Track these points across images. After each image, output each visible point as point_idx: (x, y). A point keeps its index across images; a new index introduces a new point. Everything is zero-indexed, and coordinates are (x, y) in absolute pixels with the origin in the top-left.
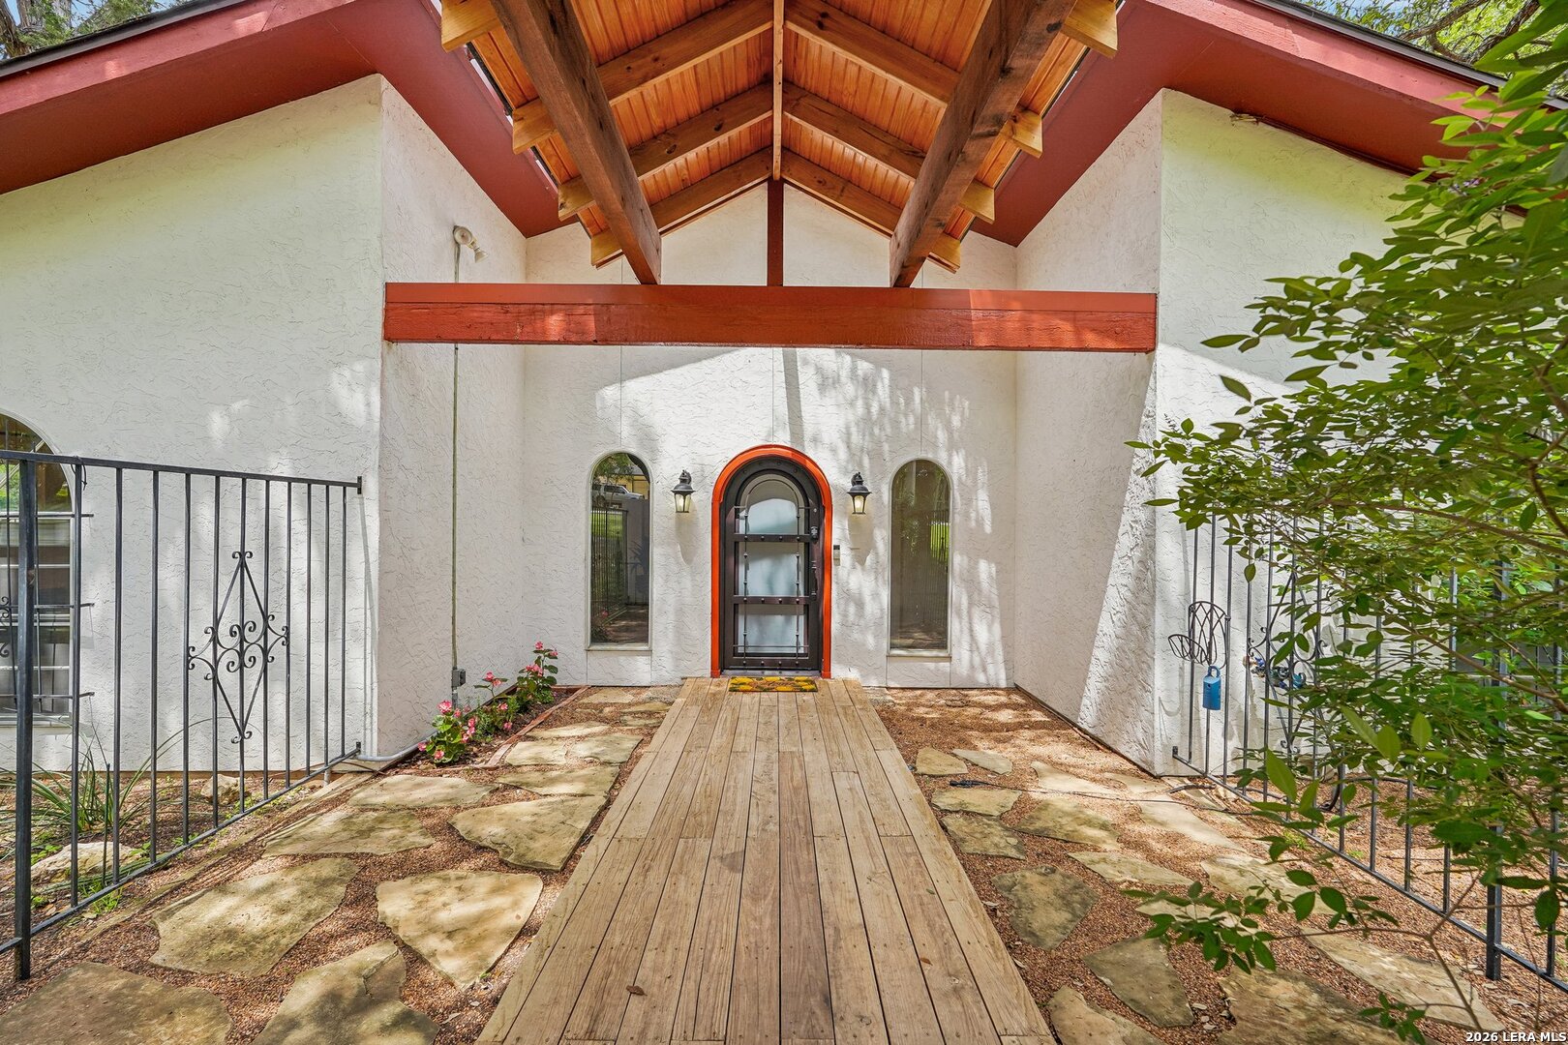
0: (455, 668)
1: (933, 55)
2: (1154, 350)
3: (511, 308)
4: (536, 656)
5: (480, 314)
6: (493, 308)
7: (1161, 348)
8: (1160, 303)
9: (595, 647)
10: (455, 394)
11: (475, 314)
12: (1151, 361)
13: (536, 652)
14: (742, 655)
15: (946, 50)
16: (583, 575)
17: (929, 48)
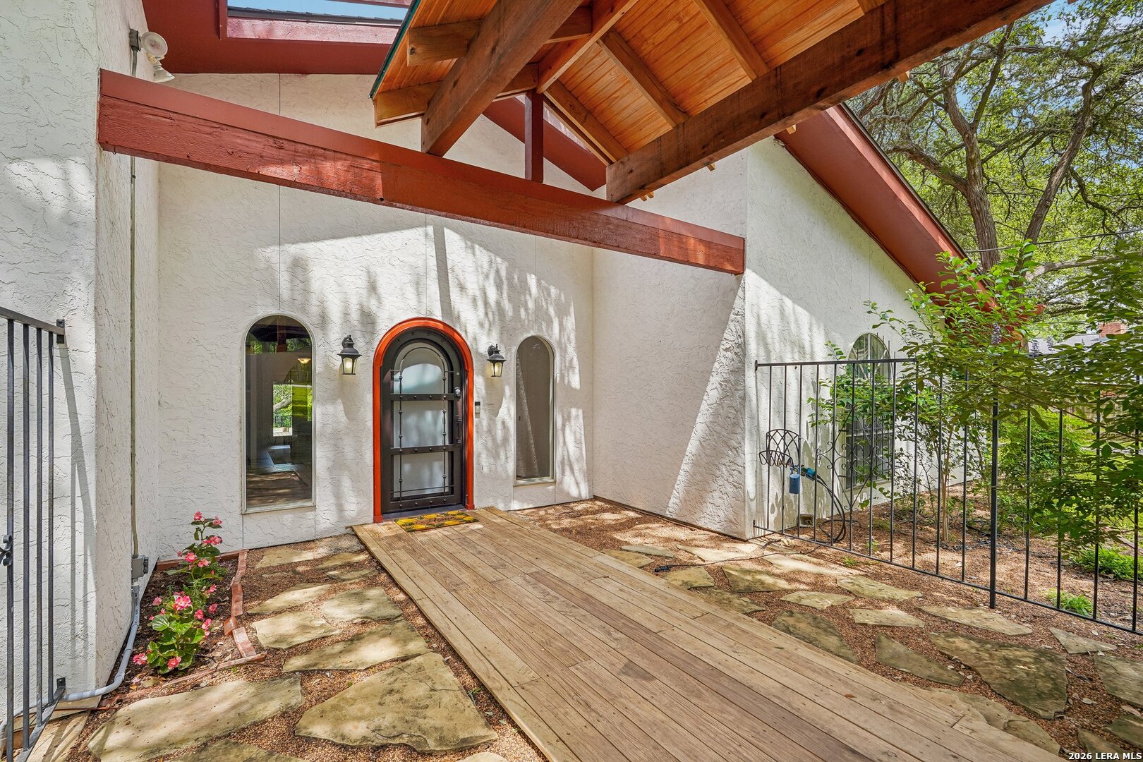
0: (135, 556)
1: (752, 38)
2: (743, 273)
3: (286, 145)
4: (195, 527)
5: (246, 143)
6: (263, 140)
7: (748, 272)
8: (747, 244)
9: (251, 510)
10: (132, 230)
11: (239, 141)
12: (739, 281)
13: (193, 523)
14: (398, 499)
15: (764, 38)
16: (238, 438)
17: (753, 32)
